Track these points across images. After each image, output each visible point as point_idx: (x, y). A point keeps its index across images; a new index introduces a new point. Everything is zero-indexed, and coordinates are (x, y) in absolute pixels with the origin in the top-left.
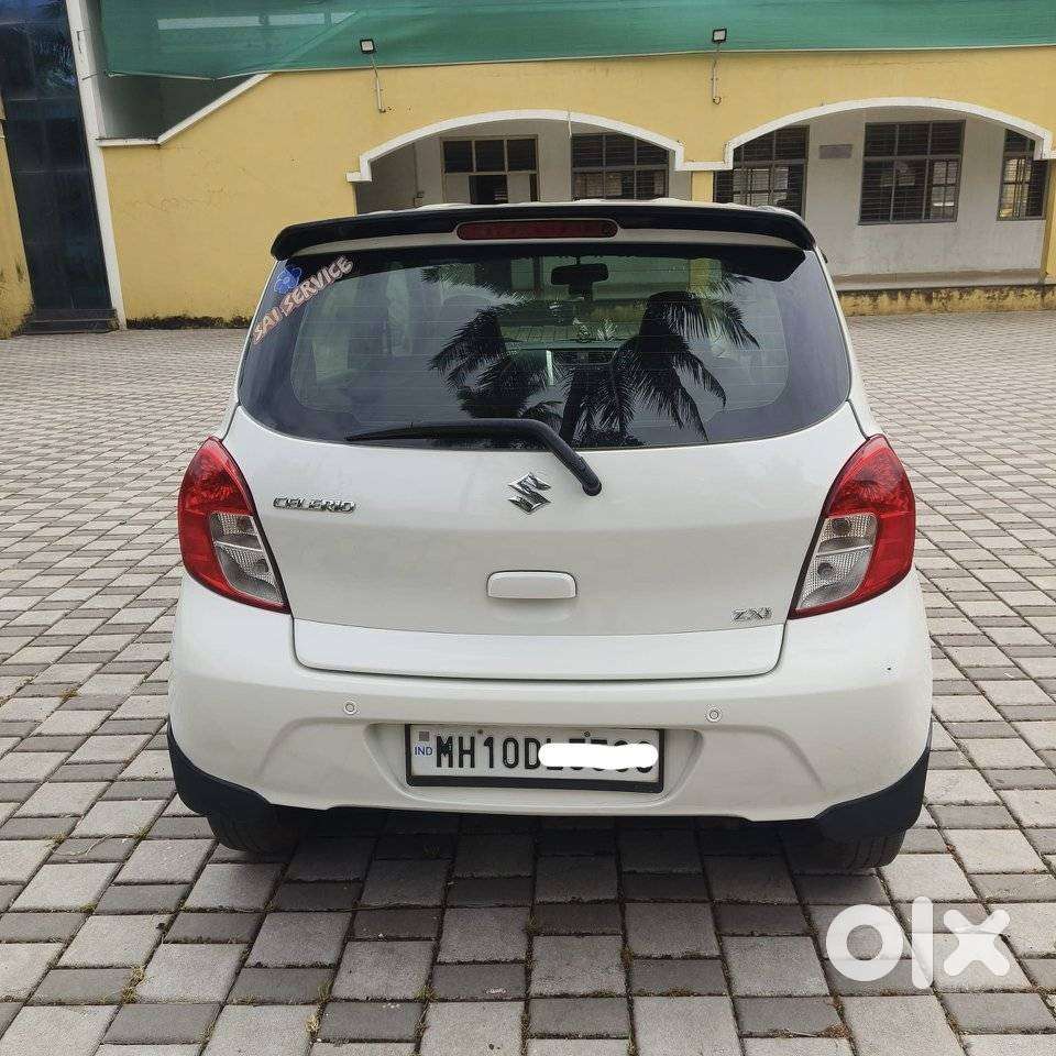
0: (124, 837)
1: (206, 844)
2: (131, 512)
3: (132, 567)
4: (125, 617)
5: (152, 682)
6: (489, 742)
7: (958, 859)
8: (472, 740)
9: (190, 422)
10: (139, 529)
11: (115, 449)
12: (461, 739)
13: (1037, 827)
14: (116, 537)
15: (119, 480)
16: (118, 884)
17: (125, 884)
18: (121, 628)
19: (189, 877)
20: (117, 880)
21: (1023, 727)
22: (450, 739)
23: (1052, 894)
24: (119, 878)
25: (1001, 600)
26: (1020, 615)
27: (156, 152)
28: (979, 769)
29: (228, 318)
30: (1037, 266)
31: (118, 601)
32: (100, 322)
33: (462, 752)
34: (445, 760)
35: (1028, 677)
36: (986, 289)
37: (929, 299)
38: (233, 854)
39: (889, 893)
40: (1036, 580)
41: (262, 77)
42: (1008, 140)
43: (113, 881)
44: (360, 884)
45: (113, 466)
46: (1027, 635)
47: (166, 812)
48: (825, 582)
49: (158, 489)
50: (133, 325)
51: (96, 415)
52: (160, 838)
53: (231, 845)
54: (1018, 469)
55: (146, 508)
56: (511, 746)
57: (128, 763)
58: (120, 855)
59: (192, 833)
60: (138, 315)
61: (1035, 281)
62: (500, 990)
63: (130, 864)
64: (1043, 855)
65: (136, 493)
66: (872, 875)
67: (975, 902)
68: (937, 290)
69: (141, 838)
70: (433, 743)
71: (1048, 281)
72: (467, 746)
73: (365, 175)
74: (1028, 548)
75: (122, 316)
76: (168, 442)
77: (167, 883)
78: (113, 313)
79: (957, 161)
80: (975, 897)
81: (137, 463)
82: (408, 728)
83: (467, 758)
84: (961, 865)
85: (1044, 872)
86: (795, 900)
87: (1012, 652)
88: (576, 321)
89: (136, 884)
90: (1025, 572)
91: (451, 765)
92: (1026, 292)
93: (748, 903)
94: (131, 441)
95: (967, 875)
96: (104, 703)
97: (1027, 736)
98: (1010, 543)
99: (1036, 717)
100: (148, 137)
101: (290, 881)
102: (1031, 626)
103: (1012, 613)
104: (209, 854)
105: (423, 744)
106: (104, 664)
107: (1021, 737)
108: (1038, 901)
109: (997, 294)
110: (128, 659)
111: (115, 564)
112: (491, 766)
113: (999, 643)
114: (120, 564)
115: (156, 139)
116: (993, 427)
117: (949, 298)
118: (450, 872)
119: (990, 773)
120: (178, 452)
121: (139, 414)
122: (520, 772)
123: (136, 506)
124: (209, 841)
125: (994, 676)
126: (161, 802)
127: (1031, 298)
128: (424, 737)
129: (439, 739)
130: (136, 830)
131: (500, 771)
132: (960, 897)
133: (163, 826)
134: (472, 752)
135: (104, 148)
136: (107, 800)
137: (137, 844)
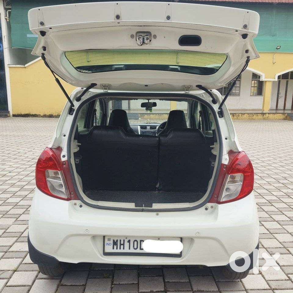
0: (9, 271)
1: (35, 273)
2: (13, 169)
3: (13, 185)
4: (10, 200)
5: (18, 221)
6: (129, 241)
7: (263, 276)
8: (124, 240)
9: (30, 143)
10: (15, 174)
11: (8, 150)
12: (120, 240)
13: (284, 266)
14: (8, 176)
15: (9, 159)
16: (7, 286)
17: (10, 286)
18: (9, 204)
19: (30, 284)
20: (7, 285)
21: (276, 235)
22: (117, 240)
23: (291, 287)
24: (8, 284)
25: (264, 198)
26: (270, 202)
27: (24, 69)
28: (265, 248)
29: (42, 114)
30: (261, 108)
31: (8, 196)
32: (5, 115)
34: (115, 247)
35: (275, 221)
36: (248, 114)
37: (233, 116)
38: (45, 276)
39: (244, 287)
40: (273, 193)
42: (253, 76)
43: (6, 285)
44: (85, 286)
45: (7, 155)
46: (272, 208)
47: (23, 262)
48: (228, 193)
49: (21, 162)
50: (14, 116)
51: (3, 141)
52: (21, 271)
53: (44, 273)
54: (263, 162)
55: (17, 168)
56: (136, 243)
57: (11, 246)
58: (8, 277)
59: (31, 269)
60: (16, 113)
61: (261, 112)
63: (11, 280)
64: (287, 275)
65: (14, 163)
66: (239, 281)
67: (270, 289)
68: (236, 114)
69: (15, 271)
70: (112, 242)
71: (264, 112)
72: (122, 243)
74: (269, 183)
75: (11, 114)
76: (24, 149)
77: (23, 286)
78: (9, 112)
79: (240, 80)
80: (269, 288)
81: (15, 155)
82: (104, 237)
83: (122, 246)
84: (264, 278)
85: (288, 280)
86: (217, 290)
87: (269, 213)
88: (140, 119)
89: (14, 286)
90: (269, 190)
91: (117, 249)
92: (259, 115)
93: (203, 291)
94: (13, 148)
95: (266, 281)
96: (4, 227)
97: (277, 238)
98: (264, 182)
99: (279, 233)
100: (22, 65)
101: (62, 285)
102: (273, 206)
103: (268, 202)
104: (37, 276)
105: (108, 242)
106: (4, 215)
107: (275, 238)
108: (287, 289)
109: (251, 115)
110: (11, 213)
111: (7, 184)
112: (129, 249)
113: (265, 211)
114: (9, 184)
115: (24, 65)
116: (255, 150)
117: (239, 116)
118: (112, 282)
119: (268, 249)
120: (27, 152)
121: (15, 141)
122: (138, 251)
123: (14, 167)
124: (37, 272)
125: (265, 220)
126: (22, 259)
127: (260, 116)
128: (109, 240)
129: (114, 240)
130: (13, 268)
131: (132, 250)
132: (265, 288)
133: (22, 267)
135: (9, 67)
136: (4, 258)
137: (14, 273)
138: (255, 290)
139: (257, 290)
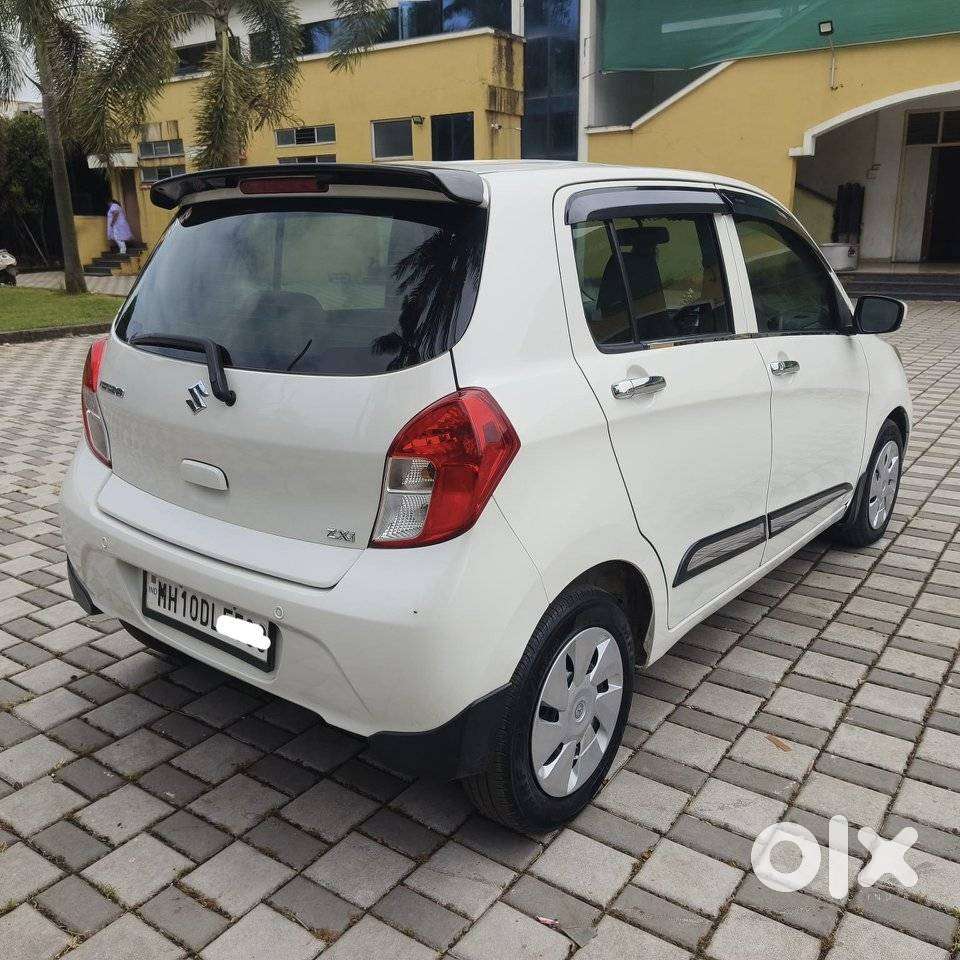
6: (184, 596)
7: (638, 866)
8: (177, 591)
12: (171, 588)
19: (123, 655)
20: (91, 644)
22: (165, 587)
27: (628, 136)
33: (171, 599)
34: (162, 601)
39: (532, 862)
41: (729, 64)
44: (199, 696)
56: (194, 603)
62: (172, 795)
66: (542, 843)
67: (597, 906)
70: (157, 587)
72: (173, 595)
73: (808, 149)
77: (110, 655)
80: (604, 902)
82: (146, 574)
83: (172, 603)
84: (633, 873)
85: (707, 916)
91: (164, 606)
93: (409, 817)
95: (629, 883)
100: (623, 124)
101: (165, 678)
105: (153, 586)
108: (659, 935)
112: (184, 614)
115: (630, 125)
122: (197, 625)
128: (154, 581)
129: (160, 585)
131: (187, 621)
132: (589, 897)
134: (175, 600)
135: (590, 135)
138: (554, 886)
139: (559, 888)
